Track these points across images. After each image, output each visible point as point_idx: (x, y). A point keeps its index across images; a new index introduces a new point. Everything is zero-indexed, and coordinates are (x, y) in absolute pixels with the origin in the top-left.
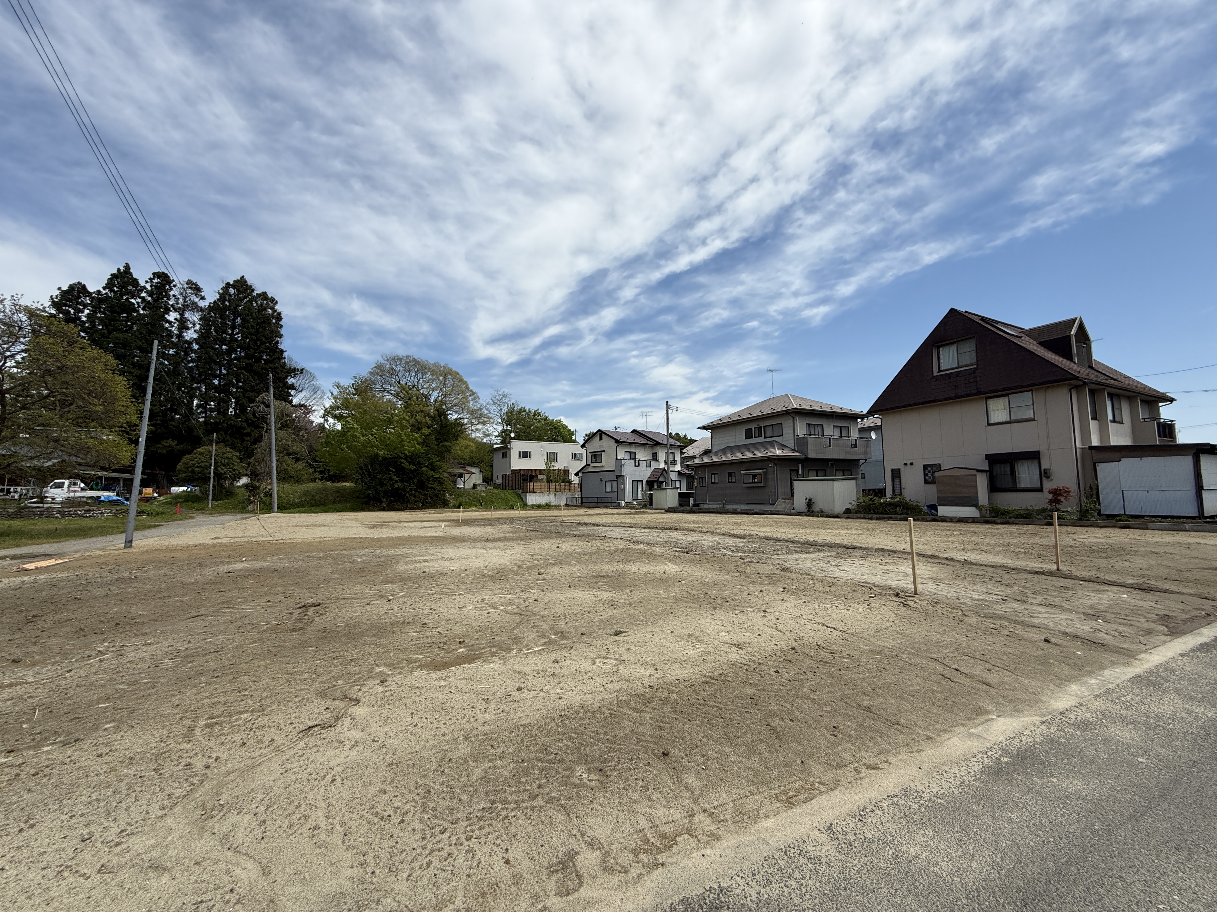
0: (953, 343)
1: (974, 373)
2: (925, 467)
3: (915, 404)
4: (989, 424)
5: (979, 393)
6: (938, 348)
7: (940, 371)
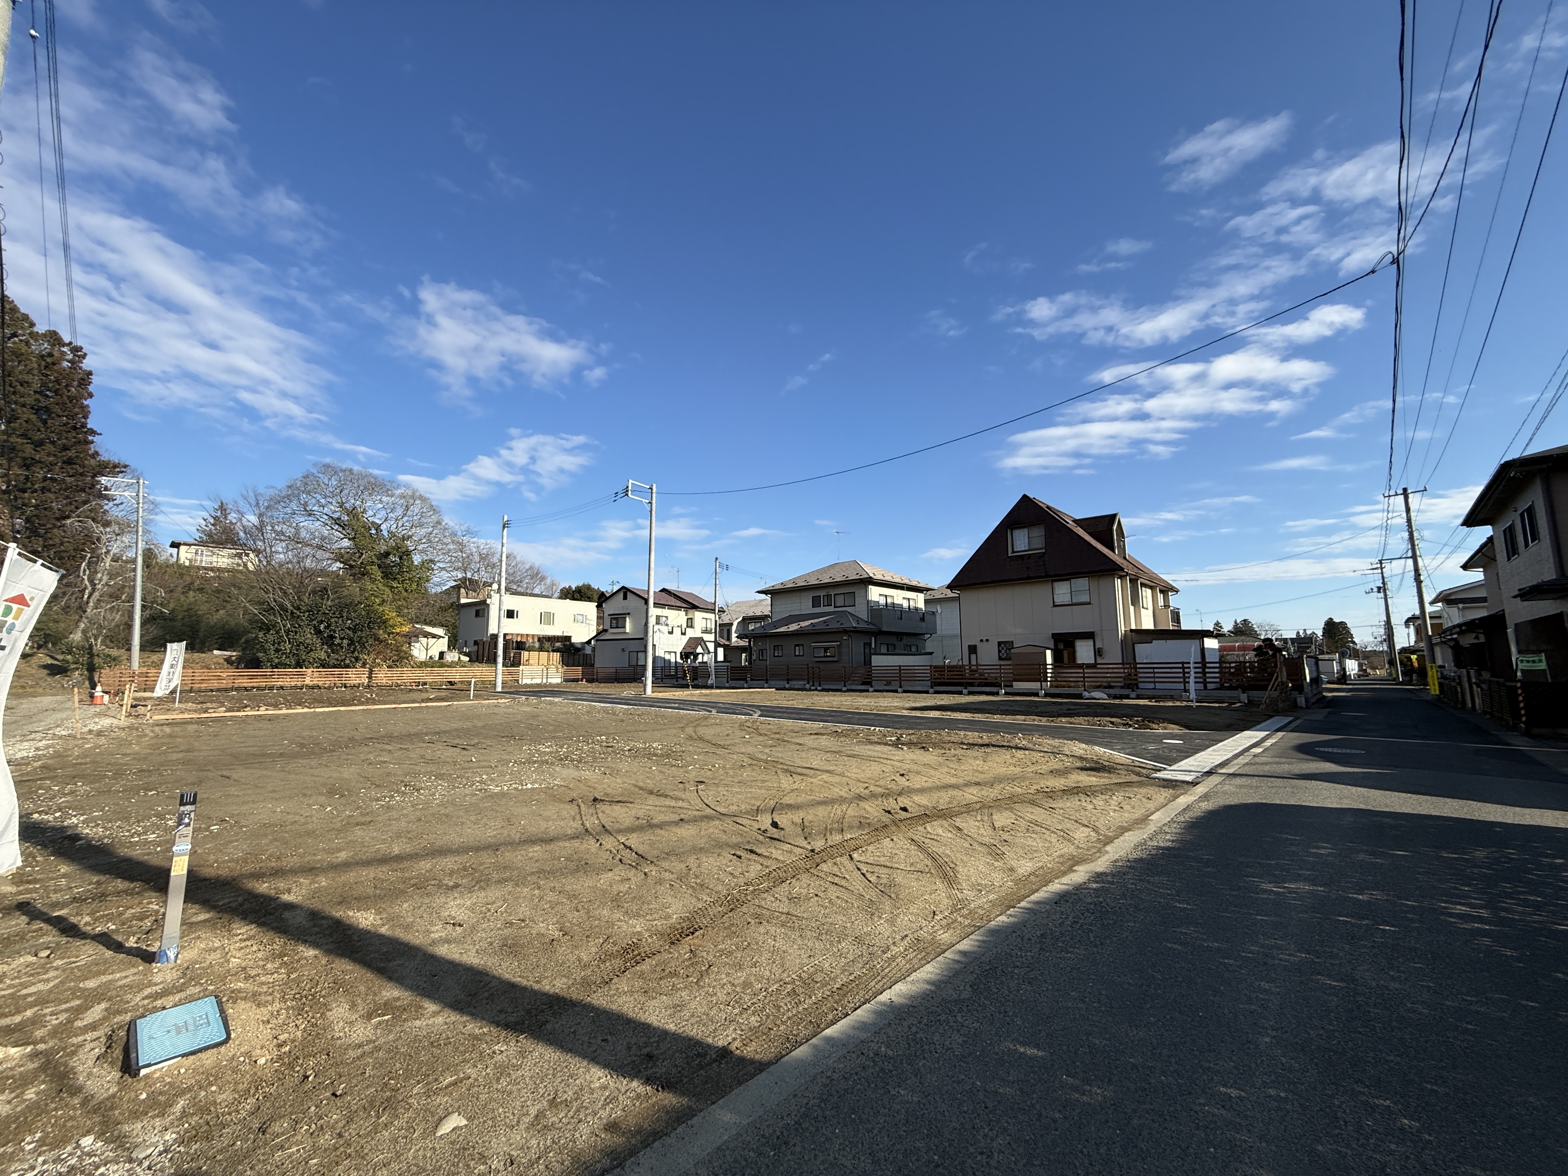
0: (1024, 527)
1: (1043, 556)
2: (1000, 644)
3: (993, 582)
4: (1055, 606)
5: (1047, 576)
6: (1012, 530)
7: (1014, 552)
